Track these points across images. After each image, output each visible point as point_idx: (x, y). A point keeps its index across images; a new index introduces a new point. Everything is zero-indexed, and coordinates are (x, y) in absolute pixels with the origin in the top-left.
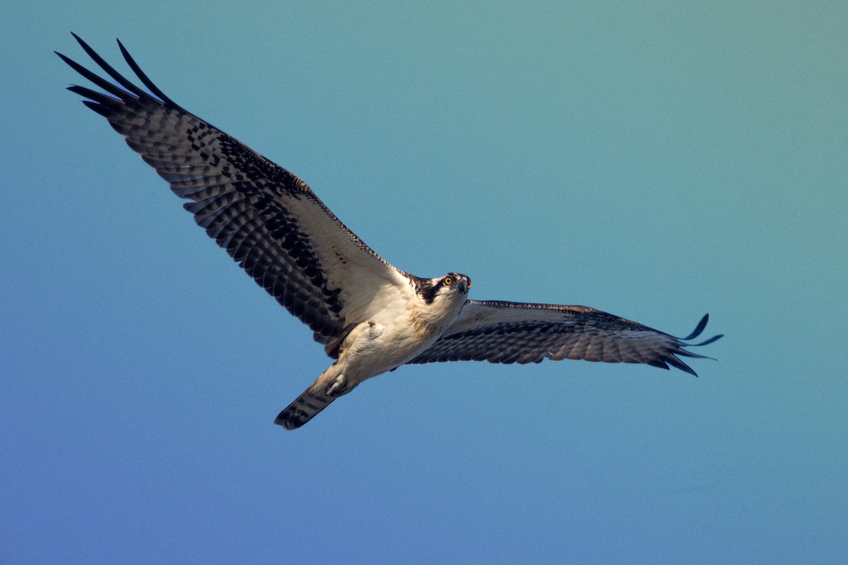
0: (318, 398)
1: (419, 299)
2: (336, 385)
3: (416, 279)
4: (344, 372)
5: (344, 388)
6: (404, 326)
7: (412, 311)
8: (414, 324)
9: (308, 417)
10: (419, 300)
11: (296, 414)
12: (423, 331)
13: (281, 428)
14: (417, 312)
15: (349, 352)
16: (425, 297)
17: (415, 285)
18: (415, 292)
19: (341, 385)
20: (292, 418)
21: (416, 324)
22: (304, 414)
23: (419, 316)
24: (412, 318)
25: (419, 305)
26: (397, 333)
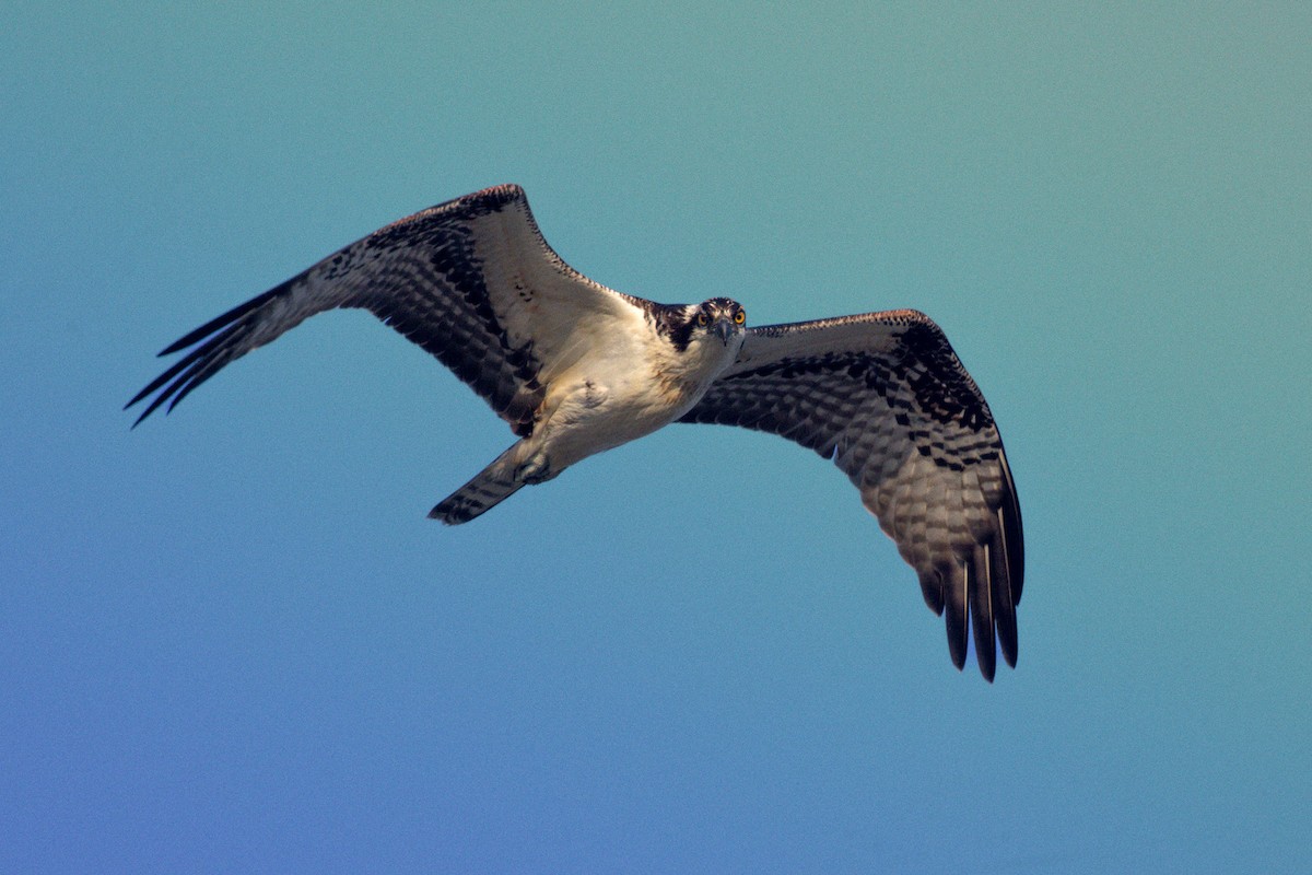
0: (501, 483)
1: (665, 343)
2: (531, 469)
3: (657, 309)
4: (545, 451)
5: (546, 473)
6: (642, 387)
7: (655, 362)
8: (660, 383)
9: (482, 508)
10: (665, 345)
11: (464, 506)
12: (675, 392)
13: (438, 523)
14: (664, 364)
15: (551, 421)
16: (674, 339)
17: (654, 322)
18: (655, 331)
19: (539, 469)
20: (456, 510)
21: (664, 382)
22: (476, 504)
23: (667, 371)
24: (656, 374)
25: (665, 353)
26: (631, 399)
